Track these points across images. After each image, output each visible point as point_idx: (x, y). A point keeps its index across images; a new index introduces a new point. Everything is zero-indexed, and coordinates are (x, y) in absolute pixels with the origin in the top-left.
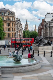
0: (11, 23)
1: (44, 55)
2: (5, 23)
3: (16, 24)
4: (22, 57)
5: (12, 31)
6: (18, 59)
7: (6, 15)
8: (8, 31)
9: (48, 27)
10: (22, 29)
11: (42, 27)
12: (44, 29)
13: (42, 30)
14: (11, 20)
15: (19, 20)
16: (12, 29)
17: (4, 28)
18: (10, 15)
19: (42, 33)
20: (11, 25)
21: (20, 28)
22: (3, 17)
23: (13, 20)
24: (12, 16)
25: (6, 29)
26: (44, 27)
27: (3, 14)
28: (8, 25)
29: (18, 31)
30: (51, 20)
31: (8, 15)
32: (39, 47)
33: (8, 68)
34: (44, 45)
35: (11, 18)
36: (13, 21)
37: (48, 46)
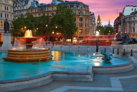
0: (84, 18)
1: (132, 54)
2: (78, 17)
3: (90, 18)
4: (112, 56)
5: (86, 26)
6: (108, 59)
7: (78, 8)
8: (81, 27)
9: (127, 22)
10: (96, 24)
11: (119, 23)
12: (122, 24)
13: (119, 26)
14: (85, 14)
15: (93, 14)
16: (86, 24)
17: (77, 23)
18: (84, 9)
19: (119, 29)
20: (85, 20)
21: (94, 23)
22: (76, 11)
23: (87, 14)
24: (85, 10)
25: (79, 25)
26: (122, 22)
27: (75, 8)
28: (81, 19)
29: (92, 27)
30: (131, 14)
31: (81, 8)
32: (124, 45)
33: (101, 68)
34: (129, 43)
35: (85, 12)
36: (87, 16)
37: (133, 44)
